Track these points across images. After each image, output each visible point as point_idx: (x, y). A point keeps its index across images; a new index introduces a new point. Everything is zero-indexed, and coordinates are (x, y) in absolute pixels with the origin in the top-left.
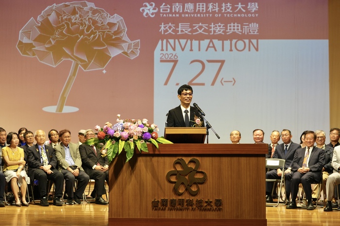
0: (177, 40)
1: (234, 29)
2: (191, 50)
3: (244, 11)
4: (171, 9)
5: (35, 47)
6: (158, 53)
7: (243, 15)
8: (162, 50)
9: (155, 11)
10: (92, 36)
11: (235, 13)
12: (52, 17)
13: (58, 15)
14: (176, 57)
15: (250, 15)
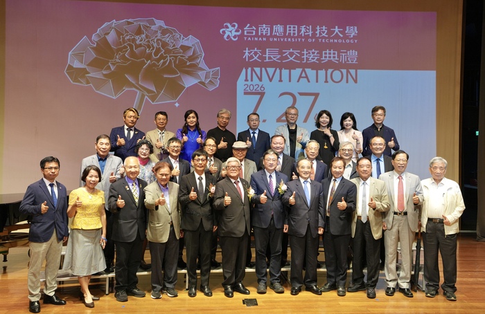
0: (263, 69)
1: (330, 57)
2: (281, 81)
3: (342, 36)
4: (257, 31)
5: (89, 73)
6: (241, 84)
7: (340, 41)
8: (246, 80)
9: (238, 33)
10: (162, 61)
11: (332, 38)
12: (111, 37)
13: (119, 34)
14: (262, 89)
15: (348, 41)
